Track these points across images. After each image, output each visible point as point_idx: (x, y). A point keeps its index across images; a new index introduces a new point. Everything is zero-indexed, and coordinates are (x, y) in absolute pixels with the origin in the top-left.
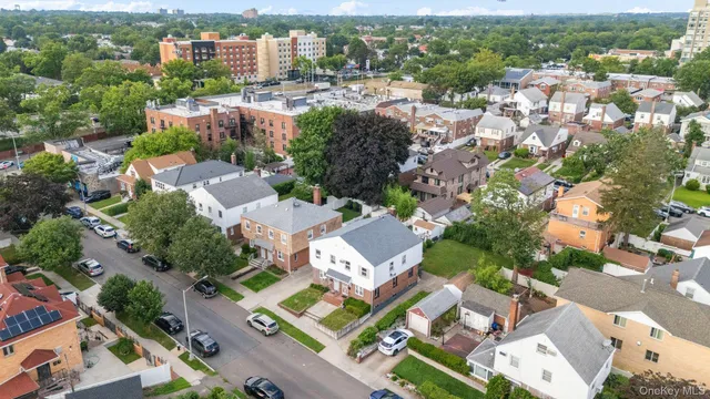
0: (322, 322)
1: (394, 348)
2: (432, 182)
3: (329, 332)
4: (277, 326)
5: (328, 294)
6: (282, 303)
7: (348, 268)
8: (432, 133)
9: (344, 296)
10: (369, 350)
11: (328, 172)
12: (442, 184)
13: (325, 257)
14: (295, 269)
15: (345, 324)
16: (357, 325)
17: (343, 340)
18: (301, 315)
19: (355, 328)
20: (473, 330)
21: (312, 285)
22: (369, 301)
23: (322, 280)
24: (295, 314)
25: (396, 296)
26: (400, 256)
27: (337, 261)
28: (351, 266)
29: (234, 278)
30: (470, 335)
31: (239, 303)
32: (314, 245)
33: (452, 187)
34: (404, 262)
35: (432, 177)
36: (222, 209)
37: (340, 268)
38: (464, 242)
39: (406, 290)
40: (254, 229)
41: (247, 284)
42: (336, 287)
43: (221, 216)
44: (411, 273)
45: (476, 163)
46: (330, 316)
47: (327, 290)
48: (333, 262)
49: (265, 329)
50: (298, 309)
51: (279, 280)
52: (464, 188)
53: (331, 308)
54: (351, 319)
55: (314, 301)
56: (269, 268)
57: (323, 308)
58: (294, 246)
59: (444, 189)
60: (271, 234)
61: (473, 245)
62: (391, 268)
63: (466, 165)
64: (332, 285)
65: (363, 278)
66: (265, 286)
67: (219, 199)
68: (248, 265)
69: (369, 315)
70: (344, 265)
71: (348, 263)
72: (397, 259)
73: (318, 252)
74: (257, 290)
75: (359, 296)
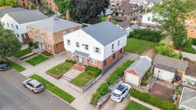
0: (73, 82)
1: (121, 97)
2: (120, 15)
3: (77, 88)
4: (42, 87)
5: (76, 65)
6: (49, 71)
7: (87, 48)
8: (113, 5)
9: (85, 66)
10: (104, 99)
11: (74, 10)
12: (125, 16)
13: (73, 44)
14: (57, 53)
15: (87, 82)
16: (94, 82)
17: (86, 93)
18: (60, 78)
19: (94, 84)
20: (162, 81)
21: (67, 61)
22: (100, 67)
23: (72, 57)
24: (56, 78)
25: (114, 64)
26: (117, 41)
27: (80, 45)
28: (89, 47)
29: (22, 59)
30: (163, 84)
31: (22, 73)
32: (66, 38)
33: (129, 17)
34: (119, 44)
35: (120, 13)
36: (18, 24)
37: (82, 49)
38: (139, 38)
39: (118, 60)
40: (33, 33)
41: (29, 62)
42: (81, 61)
43: (17, 28)
44: (121, 51)
45: (136, 9)
46: (78, 77)
47: (75, 62)
48: (78, 46)
49: (34, 89)
50: (57, 74)
51: (48, 59)
52: (132, 19)
53: (78, 73)
54: (91, 79)
55: (67, 69)
56: (43, 53)
57: (73, 73)
58: (55, 40)
59: (125, 18)
60: (42, 34)
61: (144, 39)
62: (113, 48)
63: (133, 9)
64: (78, 60)
65: (96, 54)
66: (39, 62)
67: (15, 19)
68: (32, 52)
69: (101, 75)
70: (84, 47)
71: (87, 46)
72: (115, 43)
73: (69, 41)
74: (34, 65)
75: (94, 65)
